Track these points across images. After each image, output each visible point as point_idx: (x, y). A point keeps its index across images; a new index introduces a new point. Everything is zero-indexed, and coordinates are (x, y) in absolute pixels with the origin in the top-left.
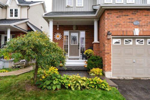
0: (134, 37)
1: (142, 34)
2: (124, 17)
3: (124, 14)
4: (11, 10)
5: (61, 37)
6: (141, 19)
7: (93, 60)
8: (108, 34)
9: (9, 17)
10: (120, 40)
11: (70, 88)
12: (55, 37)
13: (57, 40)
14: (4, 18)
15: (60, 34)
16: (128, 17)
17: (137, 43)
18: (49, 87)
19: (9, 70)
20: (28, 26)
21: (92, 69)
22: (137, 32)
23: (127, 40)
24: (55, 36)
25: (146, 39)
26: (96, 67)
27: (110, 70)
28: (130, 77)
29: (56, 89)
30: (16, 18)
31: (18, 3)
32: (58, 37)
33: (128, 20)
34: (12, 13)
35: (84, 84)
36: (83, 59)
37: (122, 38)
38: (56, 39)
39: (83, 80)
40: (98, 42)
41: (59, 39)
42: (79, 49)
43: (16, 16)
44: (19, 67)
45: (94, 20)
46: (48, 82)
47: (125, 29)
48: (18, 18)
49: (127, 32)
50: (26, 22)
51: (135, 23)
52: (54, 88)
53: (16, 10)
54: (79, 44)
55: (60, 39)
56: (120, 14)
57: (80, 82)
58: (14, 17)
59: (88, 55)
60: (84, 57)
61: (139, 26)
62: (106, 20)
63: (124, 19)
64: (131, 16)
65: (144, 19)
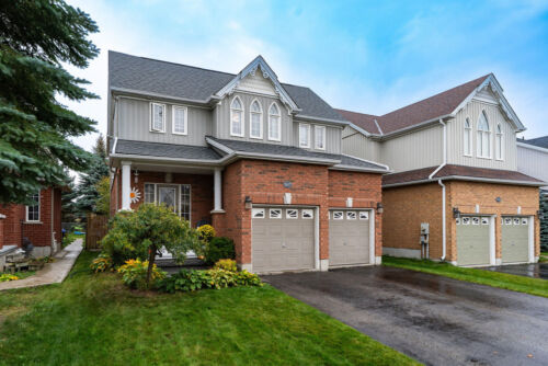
0: (284, 207)
1: (295, 201)
2: (270, 174)
3: (270, 168)
5: (139, 197)
6: (293, 178)
7: (218, 245)
8: (247, 200)
10: (263, 210)
11: (213, 286)
15: (137, 190)
16: (277, 174)
17: (288, 216)
21: (217, 261)
22: (288, 198)
23: (273, 210)
25: (300, 209)
26: (225, 258)
27: (249, 261)
28: (278, 270)
29: (197, 289)
32: (133, 195)
33: (277, 180)
35: (232, 280)
37: (267, 208)
39: (230, 275)
40: (221, 211)
41: (135, 202)
44: (25, 268)
45: (216, 169)
47: (271, 194)
49: (274, 198)
51: (286, 185)
52: (193, 288)
55: (138, 200)
56: (264, 167)
57: (226, 277)
61: (292, 190)
62: (243, 178)
63: (270, 177)
64: (280, 173)
65: (298, 178)
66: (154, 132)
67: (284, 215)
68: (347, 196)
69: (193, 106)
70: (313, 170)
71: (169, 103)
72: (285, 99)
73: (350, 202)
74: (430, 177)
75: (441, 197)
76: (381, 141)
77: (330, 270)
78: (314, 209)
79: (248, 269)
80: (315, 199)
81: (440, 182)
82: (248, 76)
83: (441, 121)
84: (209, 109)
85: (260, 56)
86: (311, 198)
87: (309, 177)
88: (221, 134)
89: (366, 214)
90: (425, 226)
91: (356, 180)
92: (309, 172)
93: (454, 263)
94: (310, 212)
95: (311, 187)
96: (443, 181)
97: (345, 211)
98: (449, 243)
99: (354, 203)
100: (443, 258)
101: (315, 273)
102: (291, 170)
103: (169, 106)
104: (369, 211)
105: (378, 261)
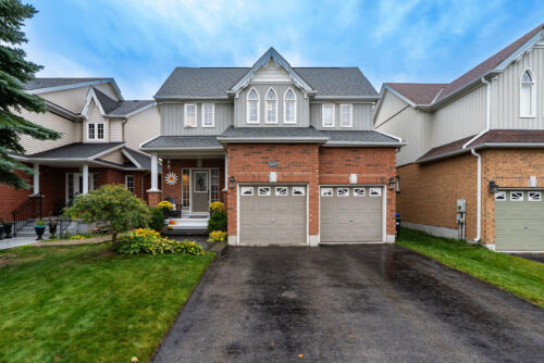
0: (272, 185)
1: (281, 180)
2: (255, 155)
3: (255, 150)
4: (92, 126)
5: (177, 180)
6: (279, 158)
8: (230, 181)
9: (87, 139)
13: (170, 184)
14: (78, 141)
15: (176, 174)
16: (262, 155)
17: (278, 194)
18: (127, 252)
19: (87, 236)
20: (124, 157)
22: (273, 177)
23: (261, 188)
24: (166, 177)
25: (290, 186)
27: (235, 234)
30: (101, 141)
31: (103, 113)
32: (172, 179)
33: (262, 160)
34: (92, 131)
37: (256, 186)
38: (167, 183)
41: (173, 184)
42: (209, 199)
43: (101, 136)
44: (105, 232)
46: (125, 246)
47: (255, 173)
48: (105, 140)
49: (259, 177)
50: (120, 149)
51: (272, 164)
53: (101, 126)
54: (209, 191)
56: (250, 150)
58: (96, 140)
61: (277, 168)
62: (229, 160)
63: (254, 159)
64: (265, 153)
65: (284, 158)
66: (189, 128)
67: (273, 192)
68: (350, 172)
69: (219, 102)
70: (300, 149)
71: (199, 102)
72: (300, 83)
73: (354, 178)
74: (464, 147)
75: (476, 169)
76: (432, 112)
77: (321, 246)
78: (305, 186)
79: (234, 240)
80: (302, 176)
81: (473, 151)
82: (261, 68)
83: (483, 80)
84: (229, 103)
85: (272, 49)
86: (299, 176)
87: (296, 156)
88: (239, 124)
89: (378, 190)
90: (461, 203)
91: (362, 156)
92: (296, 151)
93: (491, 247)
94: (302, 190)
95: (299, 165)
96: (477, 151)
97: (351, 187)
98: (484, 222)
99: (359, 179)
100: (477, 240)
101: (305, 247)
102: (276, 150)
103: (199, 105)
104: (382, 187)
105: (390, 239)
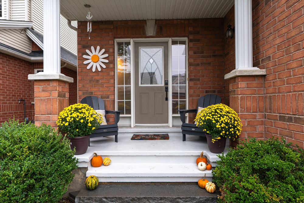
5: (107, 61)
12: (85, 62)
13: (94, 70)
15: (103, 50)
24: (85, 56)
32: (96, 59)
36: (184, 139)
38: (88, 67)
41: (99, 69)
42: (167, 99)
54: (166, 83)
55: (104, 66)
59: (218, 132)
60: (191, 132)
